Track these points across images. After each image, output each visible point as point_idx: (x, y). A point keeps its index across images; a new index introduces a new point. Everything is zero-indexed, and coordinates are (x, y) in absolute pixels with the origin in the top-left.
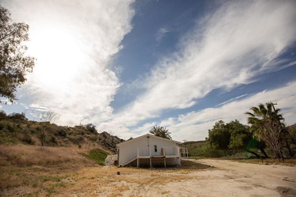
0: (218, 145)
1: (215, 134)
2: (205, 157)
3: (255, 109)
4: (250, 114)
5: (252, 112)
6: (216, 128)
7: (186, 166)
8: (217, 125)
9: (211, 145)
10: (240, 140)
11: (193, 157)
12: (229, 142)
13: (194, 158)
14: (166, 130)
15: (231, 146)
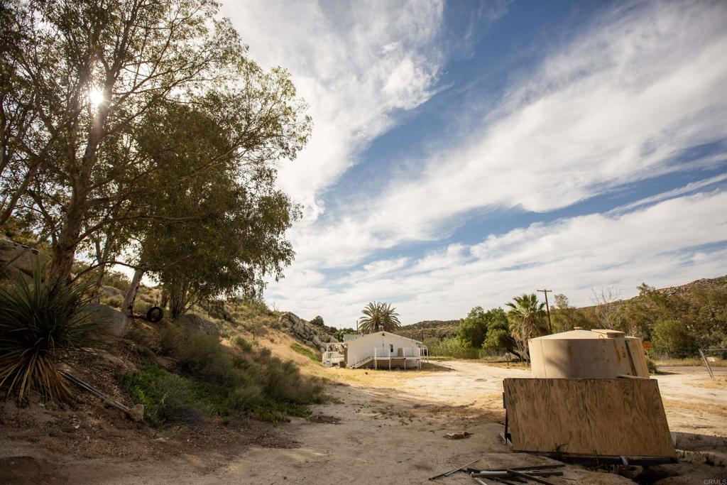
0: (470, 343)
1: (469, 326)
2: (455, 357)
3: (519, 301)
4: (512, 305)
5: (515, 303)
6: (471, 318)
7: (426, 368)
8: (473, 313)
9: (462, 341)
10: (496, 338)
11: (434, 357)
12: (484, 340)
13: (435, 359)
14: (390, 309)
15: (485, 345)
